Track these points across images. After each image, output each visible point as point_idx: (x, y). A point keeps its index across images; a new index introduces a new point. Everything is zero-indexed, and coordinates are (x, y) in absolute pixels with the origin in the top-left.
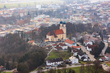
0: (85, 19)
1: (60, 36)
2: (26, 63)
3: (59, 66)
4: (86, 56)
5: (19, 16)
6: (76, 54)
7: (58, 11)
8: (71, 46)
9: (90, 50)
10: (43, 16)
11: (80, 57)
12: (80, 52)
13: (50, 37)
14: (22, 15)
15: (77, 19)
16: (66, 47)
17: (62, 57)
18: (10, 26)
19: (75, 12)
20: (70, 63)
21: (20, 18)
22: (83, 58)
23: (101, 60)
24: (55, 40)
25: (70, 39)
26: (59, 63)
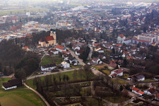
0: (69, 25)
1: (51, 42)
2: (22, 69)
3: (53, 71)
4: (76, 60)
5: (12, 22)
6: (67, 59)
7: (46, 18)
8: (61, 51)
9: (79, 54)
10: (32, 22)
11: (71, 62)
12: (70, 57)
13: (42, 44)
14: (14, 22)
15: (62, 25)
16: (57, 52)
17: (55, 62)
18: (4, 31)
19: (60, 19)
20: (62, 68)
21: (12, 24)
22: (74, 62)
23: (89, 64)
24: (47, 45)
25: (60, 44)
26: (52, 68)
